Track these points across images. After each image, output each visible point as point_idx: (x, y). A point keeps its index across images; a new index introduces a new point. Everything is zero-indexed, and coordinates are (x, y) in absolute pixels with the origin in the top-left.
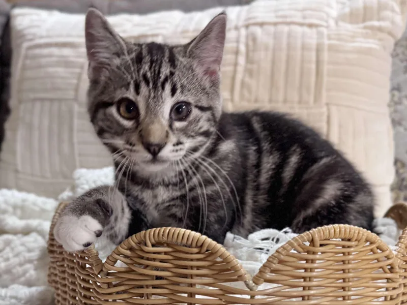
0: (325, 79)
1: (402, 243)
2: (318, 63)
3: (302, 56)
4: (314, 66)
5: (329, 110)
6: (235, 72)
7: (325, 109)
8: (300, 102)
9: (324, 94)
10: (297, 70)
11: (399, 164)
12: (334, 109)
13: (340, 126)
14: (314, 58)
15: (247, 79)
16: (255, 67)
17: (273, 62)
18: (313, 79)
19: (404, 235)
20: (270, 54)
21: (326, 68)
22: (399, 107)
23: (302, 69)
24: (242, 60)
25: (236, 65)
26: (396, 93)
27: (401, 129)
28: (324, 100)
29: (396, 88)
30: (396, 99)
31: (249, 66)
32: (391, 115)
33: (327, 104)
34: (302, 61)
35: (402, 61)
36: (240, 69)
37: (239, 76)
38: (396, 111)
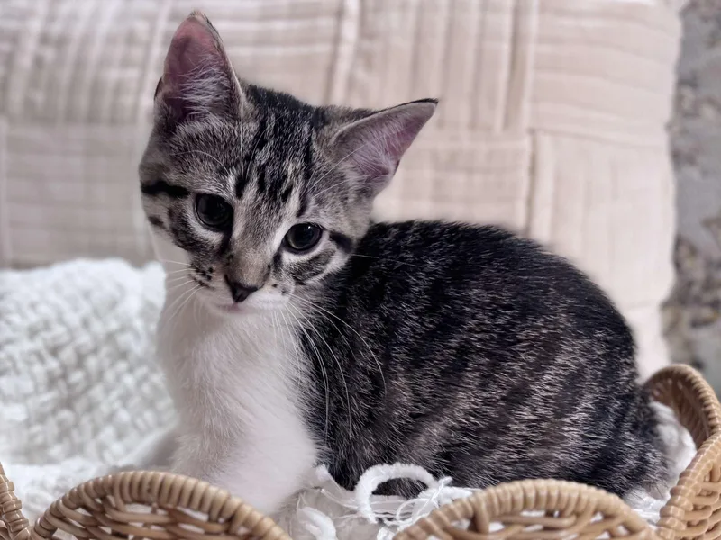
0: (530, 76)
1: (677, 505)
2: (516, 39)
3: (482, 23)
4: (505, 48)
5: (534, 144)
6: (334, 56)
7: (525, 143)
8: (473, 125)
9: (526, 107)
10: (470, 56)
11: (684, 251)
12: (546, 142)
13: (558, 179)
14: (507, 30)
15: (361, 74)
16: (376, 46)
17: (419, 37)
18: (503, 74)
19: (683, 487)
20: (411, 17)
21: (531, 50)
22: (692, 125)
23: (480, 53)
24: (350, 30)
25: (337, 40)
26: (689, 94)
27: (693, 173)
28: (526, 120)
29: (687, 80)
30: (687, 105)
31: (367, 44)
32: (672, 142)
33: (532, 132)
34: (482, 36)
35: (705, 19)
36: (346, 50)
37: (343, 67)
38: (684, 132)
